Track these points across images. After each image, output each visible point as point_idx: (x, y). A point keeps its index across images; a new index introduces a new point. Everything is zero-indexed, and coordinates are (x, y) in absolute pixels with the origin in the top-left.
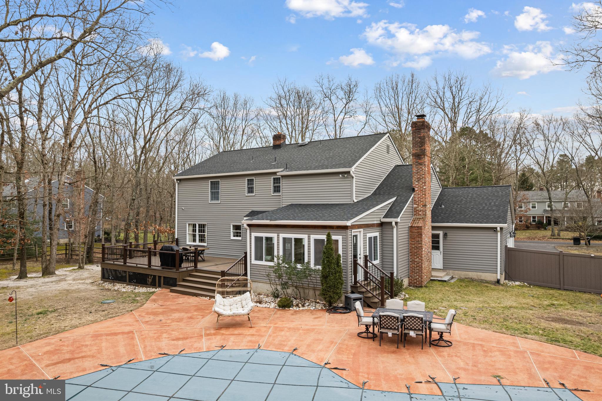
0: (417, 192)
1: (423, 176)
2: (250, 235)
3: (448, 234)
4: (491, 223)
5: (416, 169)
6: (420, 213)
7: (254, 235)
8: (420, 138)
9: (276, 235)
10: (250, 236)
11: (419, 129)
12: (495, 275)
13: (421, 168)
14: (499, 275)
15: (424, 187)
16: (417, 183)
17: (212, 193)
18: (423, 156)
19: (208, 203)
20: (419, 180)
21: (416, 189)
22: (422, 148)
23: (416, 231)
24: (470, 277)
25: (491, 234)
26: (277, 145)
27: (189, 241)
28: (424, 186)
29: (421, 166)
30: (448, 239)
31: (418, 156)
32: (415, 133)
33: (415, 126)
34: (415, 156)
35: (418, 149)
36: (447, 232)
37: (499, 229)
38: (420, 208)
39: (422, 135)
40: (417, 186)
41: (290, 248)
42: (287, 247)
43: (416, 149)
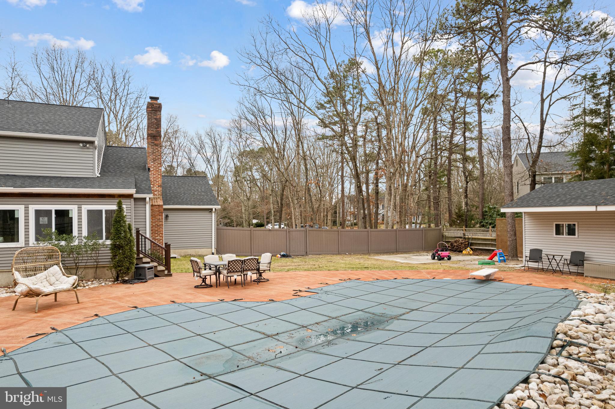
0: (153, 172)
3: (169, 216)
4: (207, 205)
5: (152, 150)
6: (156, 193)
8: (156, 119)
9: (23, 206)
11: (155, 111)
12: (210, 249)
13: (157, 149)
14: (214, 250)
15: (160, 168)
16: (152, 164)
18: (158, 138)
20: (154, 160)
21: (152, 169)
22: (158, 130)
23: (157, 210)
24: (189, 254)
25: (207, 214)
29: (157, 147)
30: (169, 220)
31: (154, 137)
32: (151, 113)
33: (152, 107)
34: (151, 136)
35: (154, 130)
36: (168, 214)
37: (214, 210)
38: (155, 187)
39: (158, 117)
40: (153, 167)
41: (47, 223)
42: (43, 221)
43: (152, 129)
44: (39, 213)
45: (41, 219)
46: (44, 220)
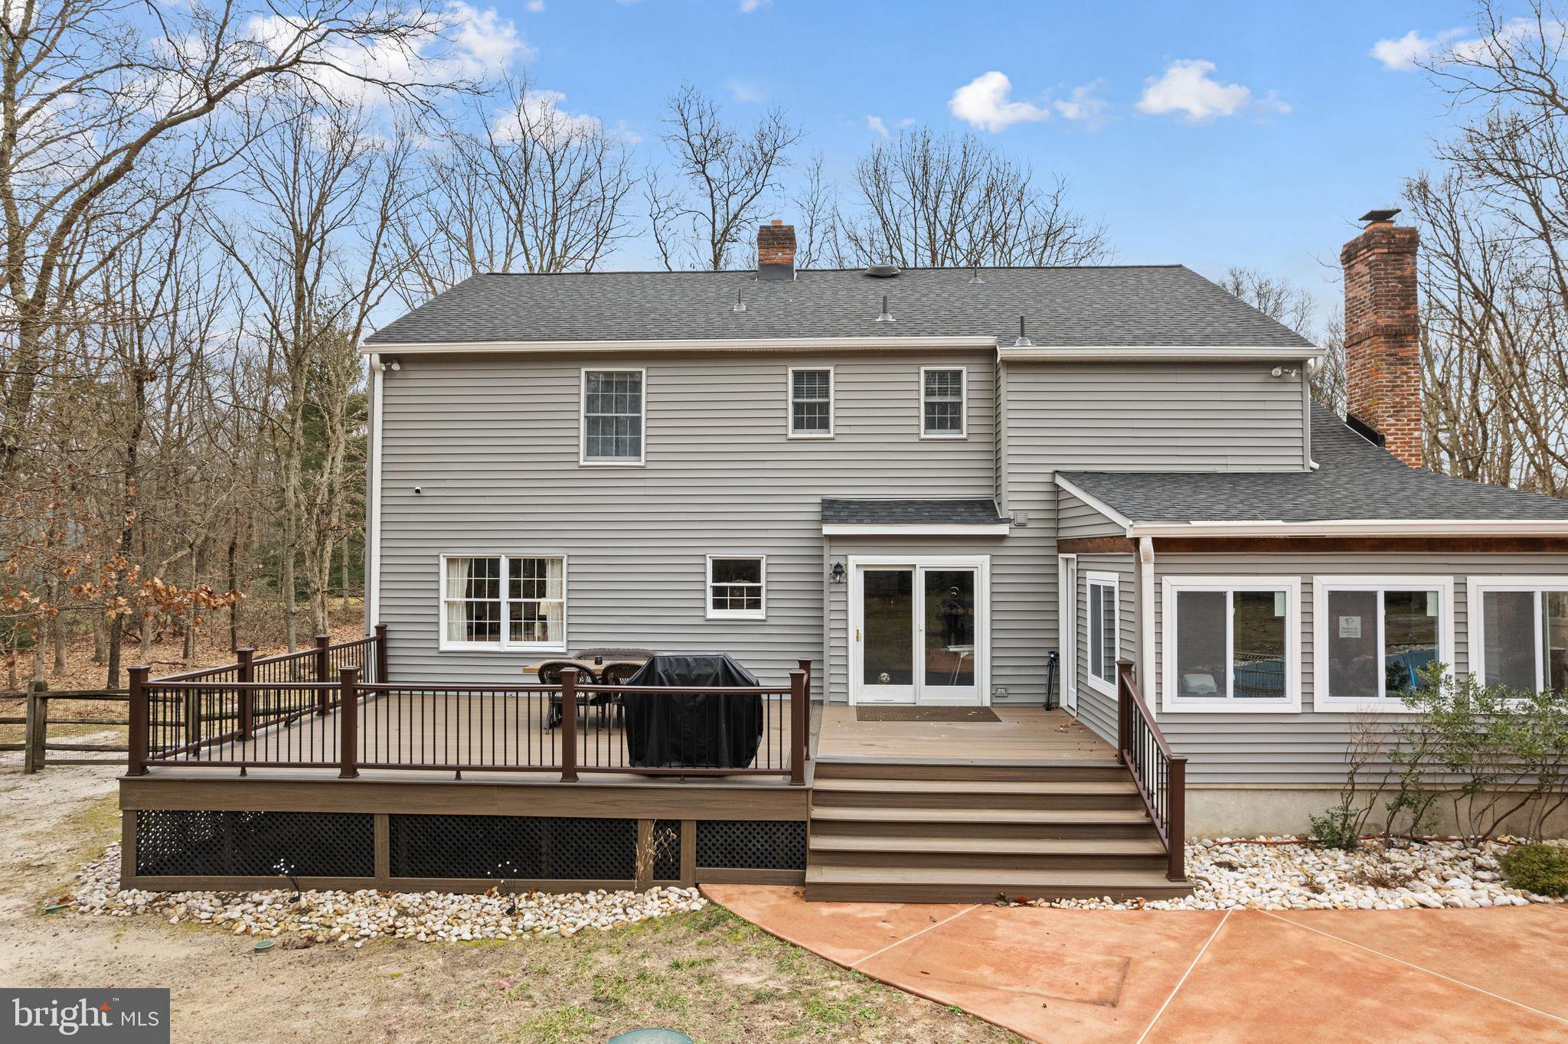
0: (1393, 448)
1: (1413, 398)
2: (1159, 584)
5: (1390, 377)
7: (1175, 585)
8: (1401, 279)
9: (1297, 581)
10: (1159, 593)
11: (1398, 253)
13: (1406, 373)
16: (1392, 421)
17: (592, 423)
18: (1410, 338)
19: (574, 467)
20: (1398, 410)
21: (1390, 439)
22: (1408, 312)
26: (776, 265)
27: (450, 638)
28: (1415, 430)
29: (1405, 368)
31: (1396, 335)
32: (1386, 262)
33: (1389, 243)
34: (1387, 335)
35: (1396, 313)
39: (1407, 273)
40: (1392, 430)
41: (1359, 636)
42: (1347, 631)
43: (1389, 312)
44: (1340, 602)
45: (1342, 619)
46: (1352, 626)
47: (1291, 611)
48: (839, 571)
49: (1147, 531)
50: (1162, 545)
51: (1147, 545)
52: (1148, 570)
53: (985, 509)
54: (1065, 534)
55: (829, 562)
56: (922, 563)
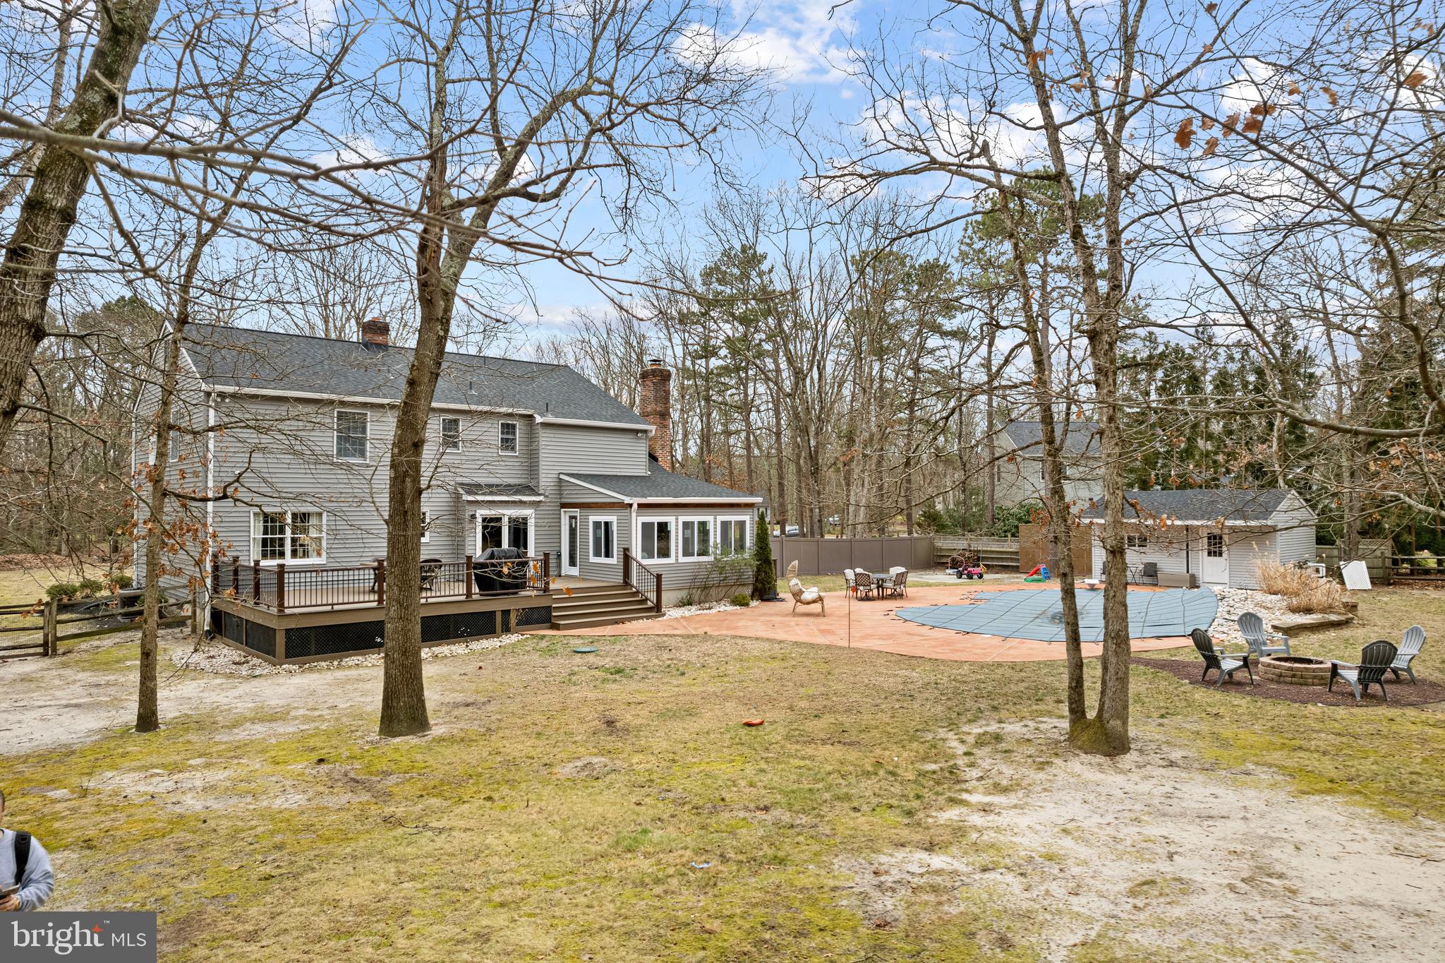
0: (661, 463)
2: (637, 520)
7: (641, 520)
8: (664, 391)
9: (676, 518)
10: (637, 523)
13: (666, 432)
19: (329, 462)
20: (663, 447)
26: (377, 344)
31: (663, 415)
34: (660, 415)
35: (663, 406)
40: (661, 456)
41: (690, 537)
42: (687, 535)
44: (686, 525)
45: (686, 530)
47: (672, 528)
48: (473, 517)
49: (635, 501)
50: (640, 506)
51: (635, 506)
52: (634, 515)
53: (529, 489)
54: (564, 501)
55: (467, 515)
56: (508, 513)
